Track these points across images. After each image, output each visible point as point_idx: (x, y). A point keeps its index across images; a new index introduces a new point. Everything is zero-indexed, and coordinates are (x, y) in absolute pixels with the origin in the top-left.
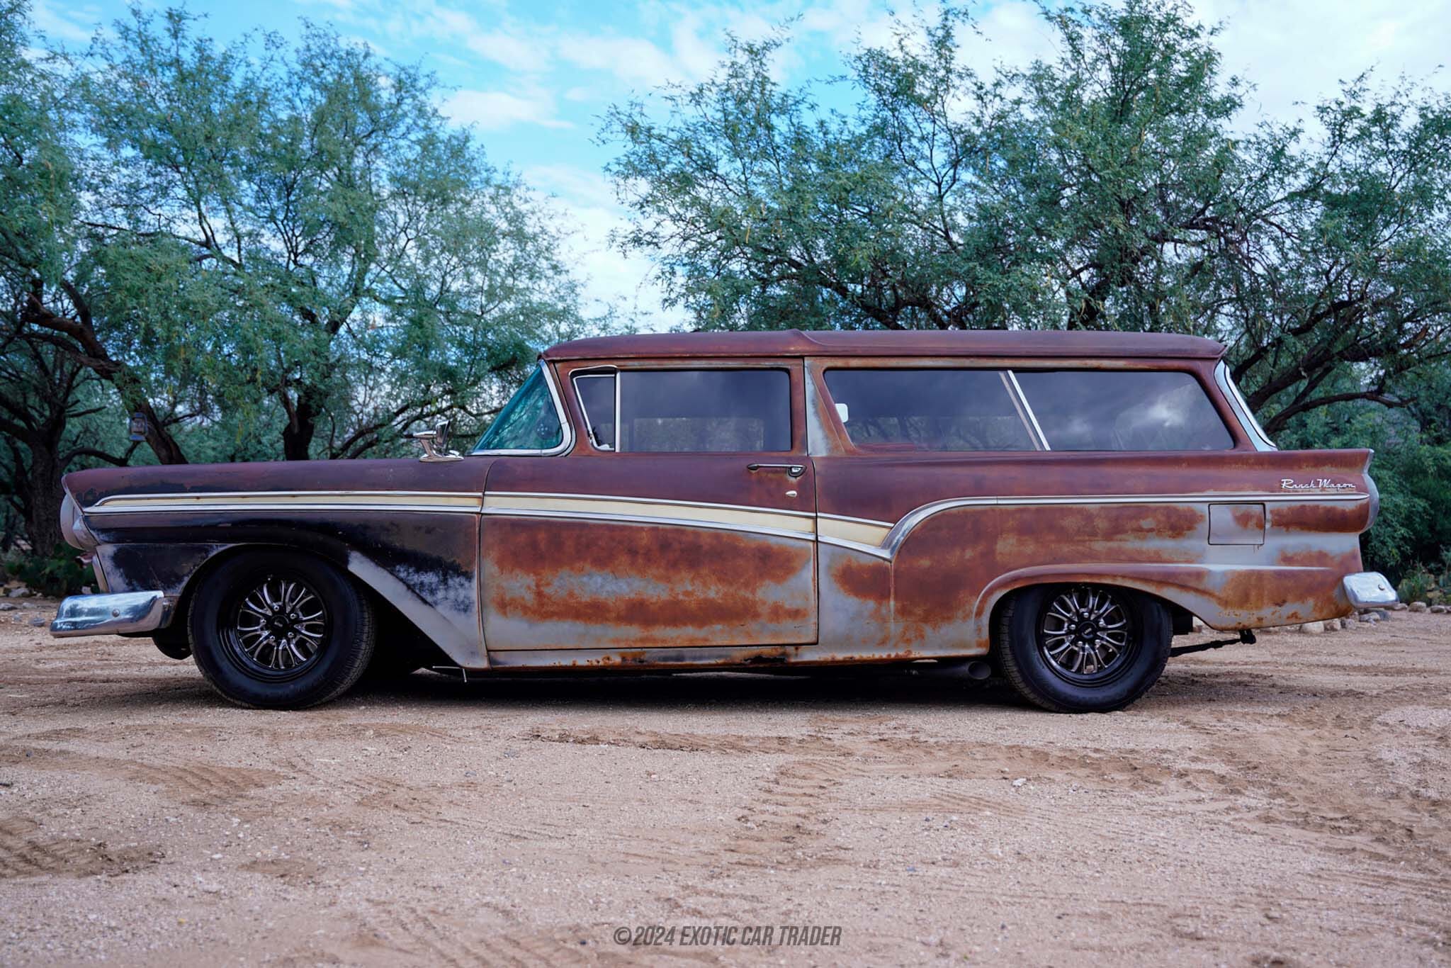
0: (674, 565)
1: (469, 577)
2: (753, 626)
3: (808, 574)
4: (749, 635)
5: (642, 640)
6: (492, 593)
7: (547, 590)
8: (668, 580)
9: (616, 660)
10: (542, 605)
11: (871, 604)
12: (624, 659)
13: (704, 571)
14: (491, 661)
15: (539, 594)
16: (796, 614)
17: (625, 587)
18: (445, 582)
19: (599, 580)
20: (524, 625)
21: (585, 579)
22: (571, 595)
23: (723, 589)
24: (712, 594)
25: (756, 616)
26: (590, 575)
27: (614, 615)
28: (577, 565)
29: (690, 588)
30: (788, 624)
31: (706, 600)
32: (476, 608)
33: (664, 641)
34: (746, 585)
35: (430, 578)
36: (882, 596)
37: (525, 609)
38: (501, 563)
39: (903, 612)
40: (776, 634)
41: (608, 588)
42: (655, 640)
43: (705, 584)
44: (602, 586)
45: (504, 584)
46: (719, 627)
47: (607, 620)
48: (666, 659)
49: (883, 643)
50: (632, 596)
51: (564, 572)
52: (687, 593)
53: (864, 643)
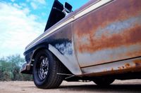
1: (70, 42)
6: (78, 45)
7: (95, 38)
9: (133, 65)
10: (93, 45)
12: (137, 64)
14: (83, 72)
15: (92, 41)
17: (127, 24)
18: (65, 46)
19: (114, 26)
20: (89, 55)
21: (108, 28)
22: (103, 37)
26: (109, 26)
27: (124, 40)
28: (103, 23)
32: (73, 52)
35: (62, 46)
37: (88, 48)
38: (79, 34)
41: (119, 28)
44: (116, 28)
45: (80, 41)
47: (121, 44)
50: (132, 27)
51: (99, 28)
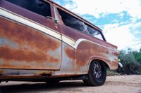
0: (22, 38)
2: (45, 63)
3: (60, 49)
4: (43, 66)
5: (4, 65)
8: (20, 43)
11: (72, 60)
13: (32, 42)
16: (56, 60)
23: (37, 49)
24: (34, 51)
25: (46, 60)
29: (27, 47)
30: (54, 63)
31: (32, 52)
33: (13, 66)
34: (44, 49)
36: (74, 58)
39: (77, 62)
40: (51, 66)
42: (9, 66)
43: (32, 47)
46: (34, 62)
48: (12, 74)
49: (72, 71)
52: (25, 49)
53: (69, 70)
